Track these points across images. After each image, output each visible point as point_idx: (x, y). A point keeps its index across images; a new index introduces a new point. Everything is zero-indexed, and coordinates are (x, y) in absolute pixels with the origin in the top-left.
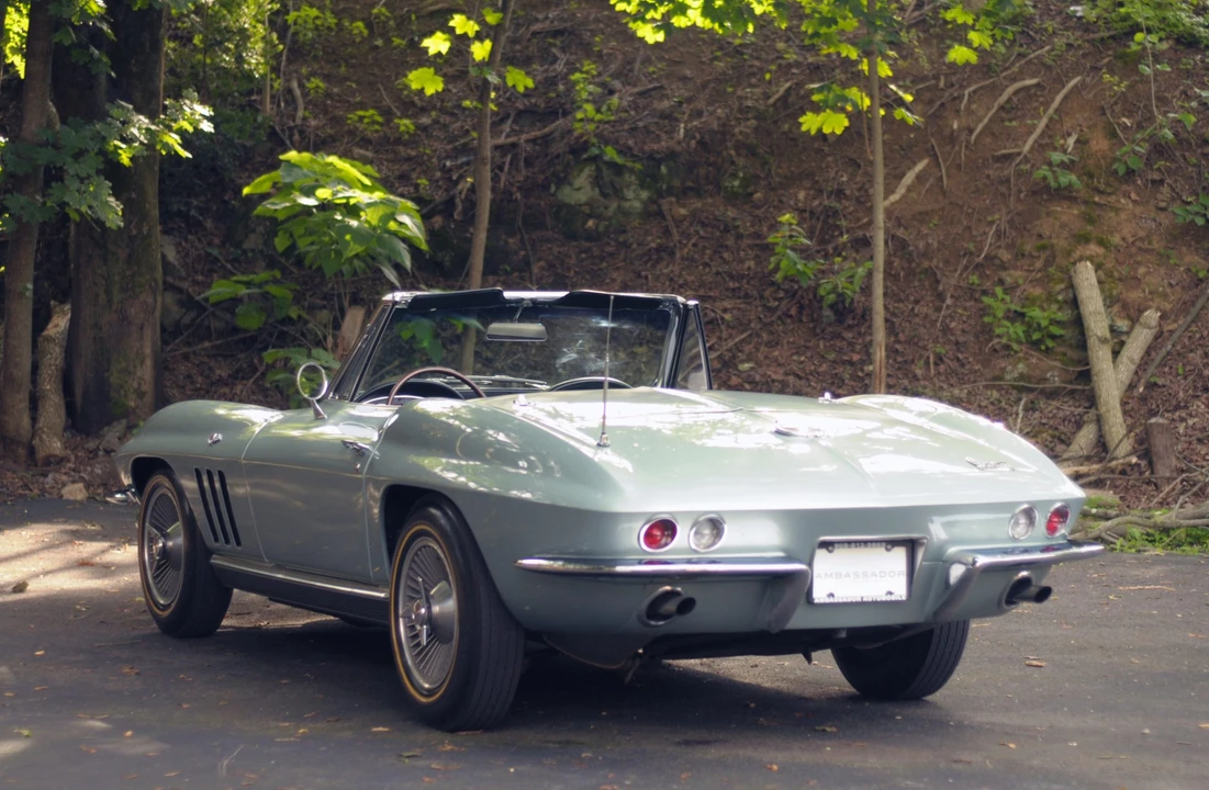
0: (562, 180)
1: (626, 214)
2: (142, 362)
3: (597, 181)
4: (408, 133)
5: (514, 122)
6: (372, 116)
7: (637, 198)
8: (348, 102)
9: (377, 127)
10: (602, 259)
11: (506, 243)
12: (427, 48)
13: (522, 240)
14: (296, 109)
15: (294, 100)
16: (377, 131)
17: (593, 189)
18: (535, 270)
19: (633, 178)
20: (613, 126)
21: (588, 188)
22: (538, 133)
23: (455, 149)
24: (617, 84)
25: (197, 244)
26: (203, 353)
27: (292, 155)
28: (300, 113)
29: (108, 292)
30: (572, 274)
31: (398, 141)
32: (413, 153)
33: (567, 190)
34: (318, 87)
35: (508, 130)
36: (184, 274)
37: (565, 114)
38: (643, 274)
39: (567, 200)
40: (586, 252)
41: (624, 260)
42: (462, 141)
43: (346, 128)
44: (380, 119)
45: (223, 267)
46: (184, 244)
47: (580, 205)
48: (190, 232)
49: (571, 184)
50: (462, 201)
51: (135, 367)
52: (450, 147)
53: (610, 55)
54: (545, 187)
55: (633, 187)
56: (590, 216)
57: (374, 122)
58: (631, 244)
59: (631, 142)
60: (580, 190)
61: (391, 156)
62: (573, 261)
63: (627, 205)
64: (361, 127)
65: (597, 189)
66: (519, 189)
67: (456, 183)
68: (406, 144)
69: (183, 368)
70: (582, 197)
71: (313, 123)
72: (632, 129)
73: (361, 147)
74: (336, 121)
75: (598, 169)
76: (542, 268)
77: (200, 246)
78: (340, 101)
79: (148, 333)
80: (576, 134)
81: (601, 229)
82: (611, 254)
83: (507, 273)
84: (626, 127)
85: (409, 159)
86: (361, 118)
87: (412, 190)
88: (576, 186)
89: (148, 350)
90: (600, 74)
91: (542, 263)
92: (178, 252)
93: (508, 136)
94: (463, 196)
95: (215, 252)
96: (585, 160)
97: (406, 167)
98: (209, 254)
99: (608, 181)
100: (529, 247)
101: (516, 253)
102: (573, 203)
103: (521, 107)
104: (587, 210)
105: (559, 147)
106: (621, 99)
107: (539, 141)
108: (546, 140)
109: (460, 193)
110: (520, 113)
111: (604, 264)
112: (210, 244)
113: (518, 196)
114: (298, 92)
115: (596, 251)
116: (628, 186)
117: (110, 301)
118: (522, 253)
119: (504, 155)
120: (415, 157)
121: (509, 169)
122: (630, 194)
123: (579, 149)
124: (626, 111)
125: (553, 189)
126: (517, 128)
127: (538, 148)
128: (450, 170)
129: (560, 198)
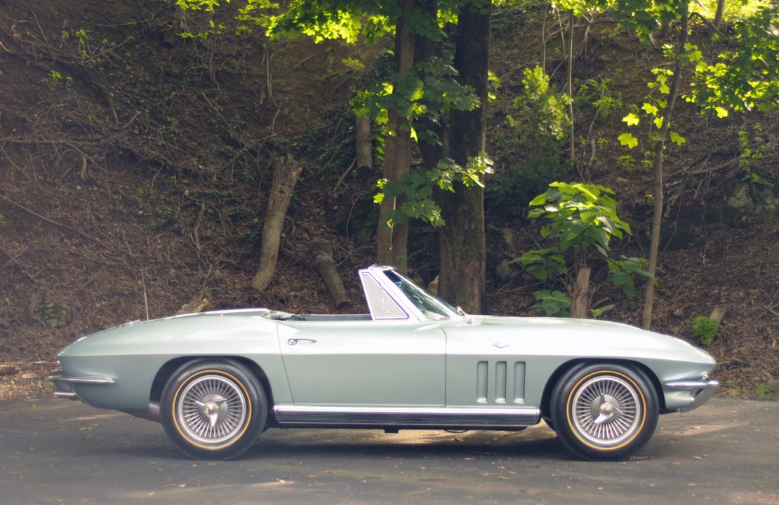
0: (730, 194)
1: (767, 212)
2: (473, 298)
3: (750, 193)
4: (649, 168)
5: (710, 160)
6: (630, 158)
7: (773, 203)
8: (621, 151)
9: (632, 165)
10: (747, 239)
11: (694, 230)
12: (627, 122)
13: (703, 228)
14: (590, 156)
15: (591, 150)
16: (633, 167)
17: (748, 199)
18: (707, 246)
19: (770, 191)
20: (763, 161)
21: (745, 197)
22: (721, 166)
23: (673, 176)
24: (772, 136)
25: (524, 233)
26: (518, 293)
27: (555, 184)
28: (593, 158)
29: (453, 260)
30: (727, 248)
31: (644, 173)
32: (649, 179)
33: (733, 199)
34: (604, 143)
35: (705, 165)
36: (514, 250)
37: (739, 154)
38: (766, 247)
39: (733, 205)
40: (738, 235)
41: (758, 240)
42: (678, 172)
43: (616, 166)
44: (633, 160)
45: (536, 246)
46: (517, 233)
47: (740, 208)
48: (523, 227)
49: (735, 196)
50: (671, 207)
51: (469, 301)
52: (671, 175)
53: (772, 118)
54: (721, 198)
55: (770, 197)
56: (745, 214)
57: (631, 162)
58: (764, 230)
59: (771, 171)
60: (740, 199)
61: (637, 182)
62: (730, 240)
63: (767, 207)
64: (624, 165)
65: (750, 199)
66: (705, 199)
67: (670, 196)
68: (647, 174)
69: (505, 302)
70: (741, 203)
71: (599, 163)
72: (774, 163)
73: (622, 177)
74: (612, 162)
75: (750, 187)
76: (712, 245)
77: (526, 234)
78: (616, 151)
79: (476, 283)
80: (740, 166)
81: (749, 221)
82: (752, 236)
83: (692, 247)
84: (771, 162)
85: (647, 183)
86: (624, 160)
87: (644, 200)
88: (738, 197)
89: (476, 291)
90: (764, 130)
91: (712, 242)
92: (513, 238)
93: (704, 168)
94: (672, 204)
95: (532, 237)
96: (744, 181)
97: (644, 187)
98: (529, 239)
99: (756, 193)
100: (706, 233)
101: (698, 236)
102: (736, 206)
103: (715, 151)
104: (743, 210)
105: (731, 174)
106: (771, 145)
107: (721, 171)
108: (725, 170)
109: (671, 202)
110: (714, 155)
111: (747, 242)
112: (532, 233)
113: (703, 203)
114: (594, 146)
115: (744, 235)
116: (767, 196)
117: (455, 265)
118: (702, 236)
119: (700, 180)
120: (650, 182)
121: (701, 188)
122: (768, 201)
123: (740, 175)
124: (773, 152)
125: (725, 198)
126: (710, 163)
127: (720, 175)
128: (668, 189)
129: (729, 203)
